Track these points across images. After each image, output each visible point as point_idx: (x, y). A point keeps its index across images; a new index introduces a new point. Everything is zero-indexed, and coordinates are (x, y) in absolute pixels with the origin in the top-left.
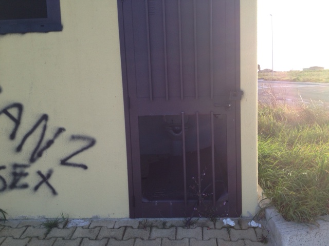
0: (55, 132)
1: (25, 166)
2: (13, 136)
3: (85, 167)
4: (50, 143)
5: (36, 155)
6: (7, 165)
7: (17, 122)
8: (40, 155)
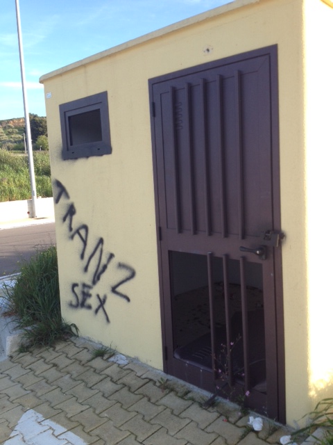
0: (108, 256)
1: (90, 287)
2: (82, 256)
3: (128, 300)
4: (105, 267)
5: (96, 278)
6: (79, 284)
7: (85, 242)
8: (99, 278)
